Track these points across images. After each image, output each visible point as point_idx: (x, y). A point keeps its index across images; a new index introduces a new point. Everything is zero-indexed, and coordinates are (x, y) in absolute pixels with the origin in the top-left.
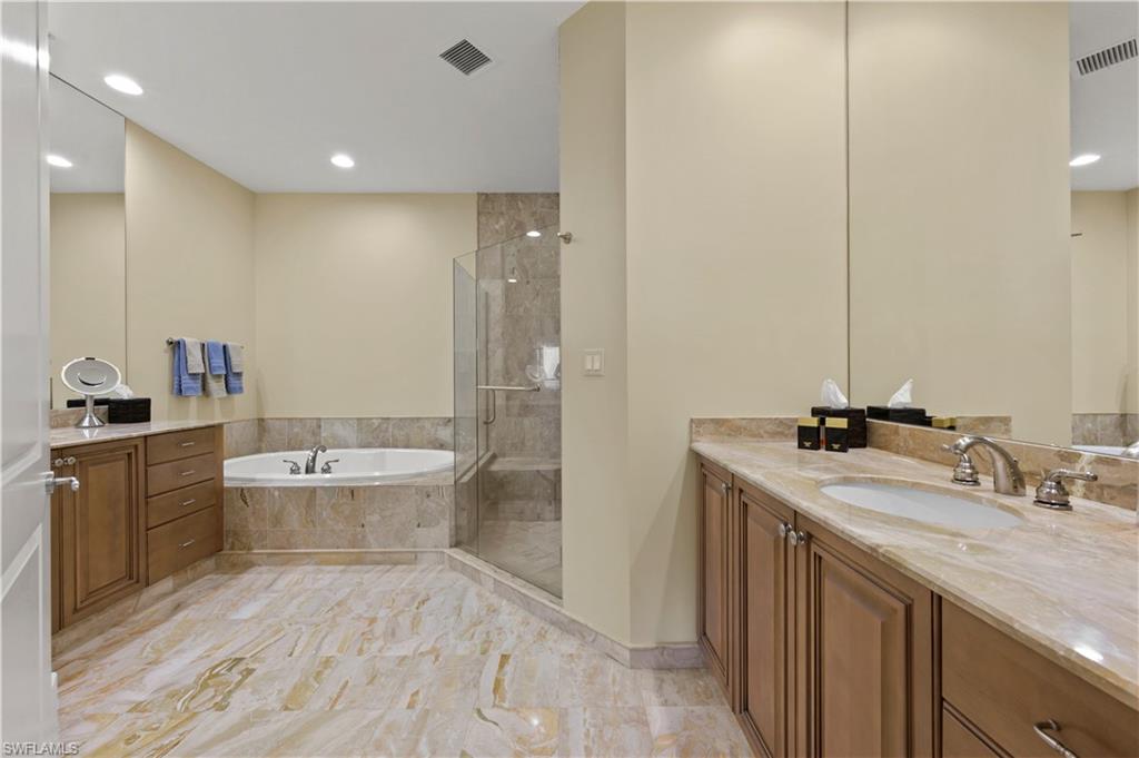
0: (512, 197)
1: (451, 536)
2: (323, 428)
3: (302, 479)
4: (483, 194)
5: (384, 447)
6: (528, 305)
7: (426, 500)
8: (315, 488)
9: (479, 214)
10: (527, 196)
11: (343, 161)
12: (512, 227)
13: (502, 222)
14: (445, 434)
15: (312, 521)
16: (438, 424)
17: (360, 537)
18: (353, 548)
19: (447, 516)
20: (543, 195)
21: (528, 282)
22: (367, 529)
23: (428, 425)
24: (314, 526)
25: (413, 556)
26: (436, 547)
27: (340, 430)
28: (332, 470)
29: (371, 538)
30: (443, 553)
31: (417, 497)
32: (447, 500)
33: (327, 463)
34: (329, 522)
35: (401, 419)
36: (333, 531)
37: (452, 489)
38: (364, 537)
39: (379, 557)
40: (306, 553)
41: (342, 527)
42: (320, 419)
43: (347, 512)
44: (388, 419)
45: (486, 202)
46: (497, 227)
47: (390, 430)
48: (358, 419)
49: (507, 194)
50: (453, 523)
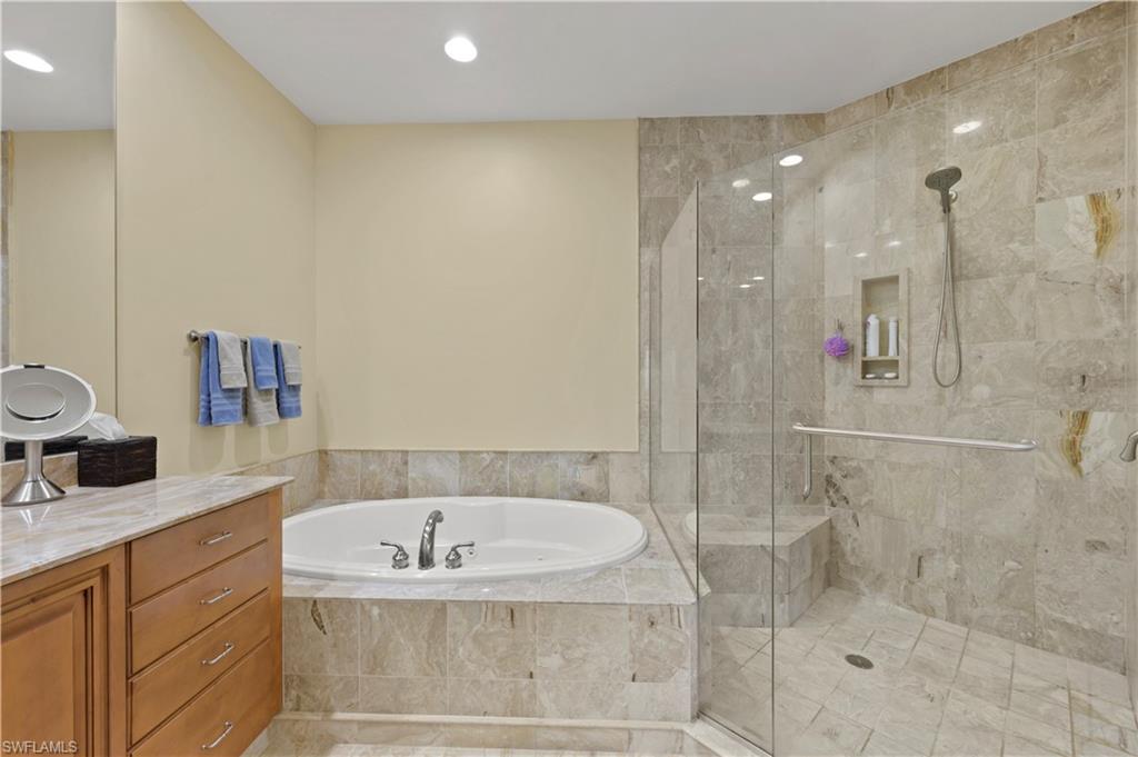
0: (691, 122)
1: (693, 699)
2: (410, 464)
3: (418, 584)
4: (645, 119)
5: (500, 494)
6: (714, 286)
7: (648, 632)
8: (444, 604)
9: (640, 149)
10: (713, 120)
11: (461, 49)
12: (691, 168)
13: (675, 162)
14: (587, 477)
15: (439, 664)
16: (578, 462)
17: (525, 695)
18: (513, 714)
19: (688, 664)
20: (736, 118)
21: (714, 251)
22: (538, 680)
23: (562, 462)
24: (443, 674)
25: (625, 736)
26: (665, 719)
27: (435, 469)
28: (463, 560)
29: (545, 698)
30: (682, 732)
31: (632, 625)
32: (689, 633)
33: (454, 549)
34: (471, 667)
35: (524, 453)
36: (476, 682)
38: (533, 696)
39: (562, 737)
40: (430, 724)
41: (493, 677)
42: (407, 452)
43: (501, 650)
44: (505, 453)
45: (654, 133)
46: (667, 168)
47: (508, 468)
48: (461, 452)
49: (683, 119)
50: (695, 675)
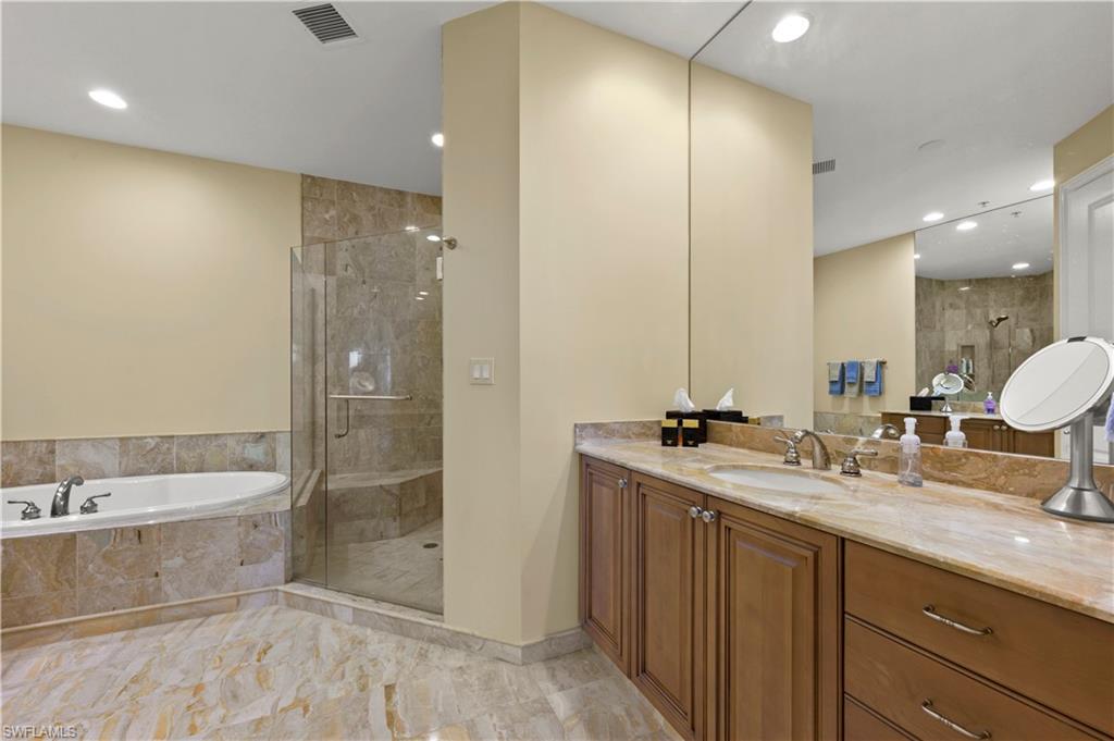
0: (346, 186)
1: (286, 570)
2: (57, 452)
3: (47, 524)
4: (309, 176)
5: (164, 473)
6: (364, 307)
7: (252, 532)
8: (74, 535)
9: (303, 198)
10: (364, 187)
11: (109, 99)
12: (345, 220)
13: (333, 212)
14: (255, 452)
15: (67, 580)
16: (246, 441)
17: (151, 589)
18: (140, 605)
19: (282, 548)
20: (381, 189)
21: (364, 282)
22: (163, 578)
23: (231, 442)
24: (72, 587)
25: (235, 601)
26: (266, 585)
27: (89, 455)
28: (98, 508)
29: (168, 588)
30: (277, 590)
31: (240, 529)
32: (282, 528)
33: (90, 500)
34: (100, 577)
35: (192, 436)
36: (106, 588)
37: (288, 515)
38: (159, 589)
39: (180, 611)
40: (59, 626)
41: (121, 581)
42: (55, 441)
43: (129, 561)
44: (173, 437)
45: (314, 188)
46: (327, 216)
47: (175, 450)
48: (121, 439)
49: (340, 182)
50: (289, 554)
